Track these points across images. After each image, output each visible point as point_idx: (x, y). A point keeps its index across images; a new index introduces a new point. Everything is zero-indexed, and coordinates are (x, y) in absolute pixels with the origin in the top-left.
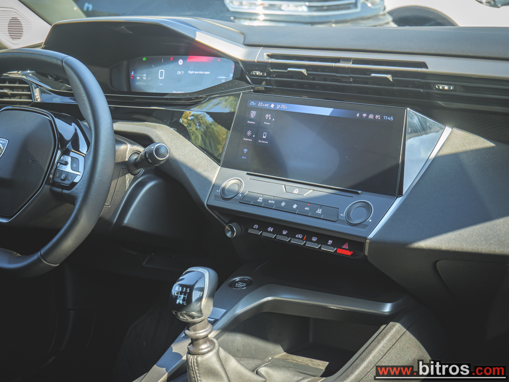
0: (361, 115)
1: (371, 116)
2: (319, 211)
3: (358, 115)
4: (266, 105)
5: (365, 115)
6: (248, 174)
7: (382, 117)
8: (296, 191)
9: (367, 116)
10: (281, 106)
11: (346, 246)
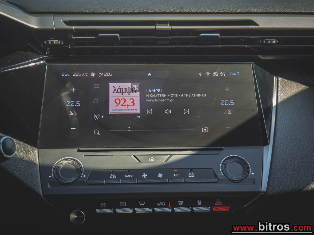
0: (204, 74)
1: (215, 74)
2: (191, 175)
3: (200, 74)
4: (83, 75)
5: (208, 74)
6: (79, 151)
7: (227, 74)
8: (152, 160)
9: (211, 74)
10: (104, 74)
11: (219, 203)
